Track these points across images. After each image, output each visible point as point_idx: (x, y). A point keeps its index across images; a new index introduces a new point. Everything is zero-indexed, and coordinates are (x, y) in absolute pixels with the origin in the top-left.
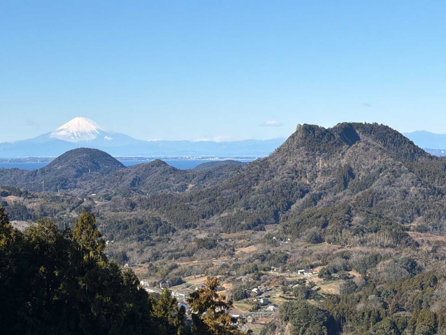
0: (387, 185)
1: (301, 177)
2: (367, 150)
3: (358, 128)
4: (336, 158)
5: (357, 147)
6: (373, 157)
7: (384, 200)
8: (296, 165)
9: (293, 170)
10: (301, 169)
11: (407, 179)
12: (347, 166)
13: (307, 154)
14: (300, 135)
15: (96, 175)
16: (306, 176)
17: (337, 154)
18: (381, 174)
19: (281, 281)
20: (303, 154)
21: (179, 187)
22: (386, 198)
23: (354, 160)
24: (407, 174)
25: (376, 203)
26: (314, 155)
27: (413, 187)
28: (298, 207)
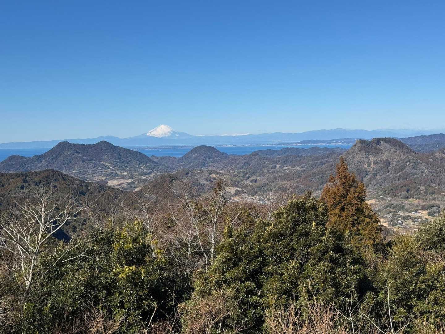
0: (412, 169)
1: (363, 165)
2: (396, 152)
3: (383, 140)
4: (380, 156)
5: (391, 151)
6: (399, 155)
7: (412, 176)
8: (360, 159)
9: (359, 162)
10: (363, 161)
11: (422, 166)
12: (387, 160)
13: (365, 154)
14: (358, 145)
15: (218, 160)
16: (366, 165)
17: (381, 154)
18: (408, 164)
19: (409, 217)
20: (363, 154)
21: (272, 166)
22: (414, 175)
23: (390, 157)
24: (422, 164)
25: (409, 177)
26: (369, 154)
27: (426, 170)
28: (368, 180)
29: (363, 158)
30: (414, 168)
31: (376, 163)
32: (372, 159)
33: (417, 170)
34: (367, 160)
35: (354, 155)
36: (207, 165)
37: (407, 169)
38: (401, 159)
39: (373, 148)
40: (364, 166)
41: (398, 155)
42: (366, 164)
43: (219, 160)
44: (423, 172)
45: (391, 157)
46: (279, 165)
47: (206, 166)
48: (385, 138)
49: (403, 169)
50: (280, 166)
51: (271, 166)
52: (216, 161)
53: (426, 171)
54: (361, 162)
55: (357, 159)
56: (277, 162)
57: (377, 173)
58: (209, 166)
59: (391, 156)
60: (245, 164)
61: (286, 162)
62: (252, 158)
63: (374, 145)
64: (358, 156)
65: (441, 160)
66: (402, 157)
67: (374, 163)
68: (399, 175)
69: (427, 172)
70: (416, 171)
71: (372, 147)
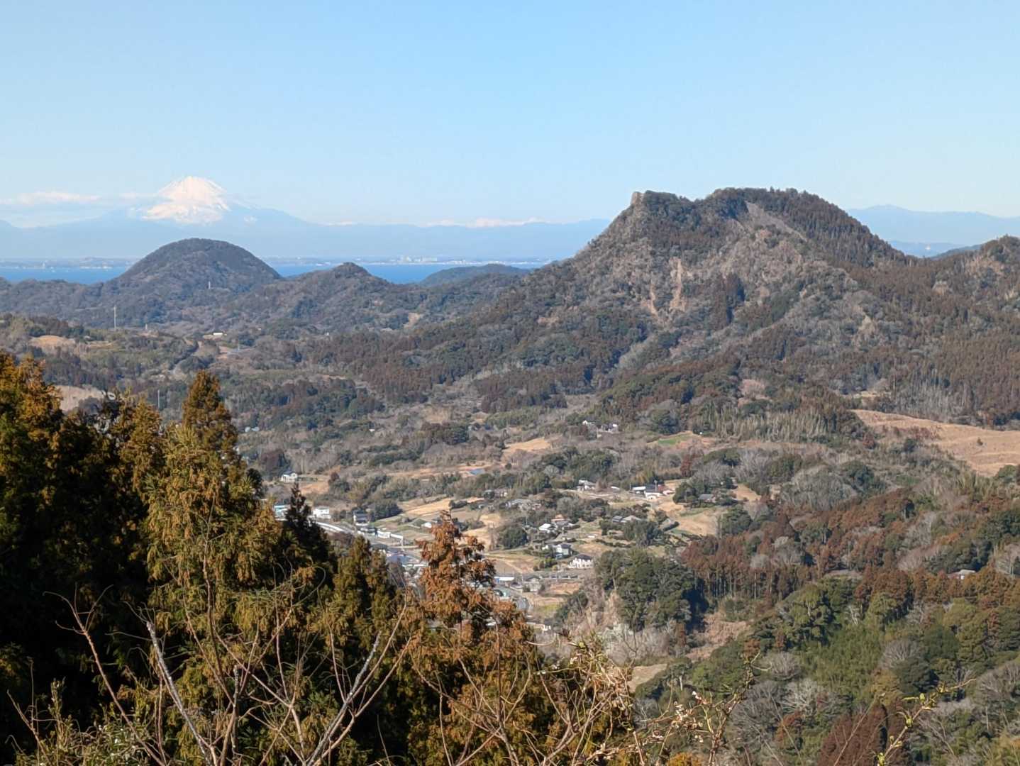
0: (814, 316)
1: (640, 300)
2: (775, 244)
3: (755, 200)
4: (712, 261)
5: (753, 238)
6: (785, 259)
7: (807, 346)
8: (629, 274)
9: (623, 286)
10: (639, 282)
11: (854, 304)
12: (734, 278)
13: (653, 253)
14: (638, 214)
15: (222, 294)
16: (649, 298)
17: (714, 251)
18: (802, 294)
19: (599, 509)
20: (644, 253)
21: (391, 319)
22: (813, 341)
23: (748, 265)
24: (856, 294)
25: (793, 351)
26: (667, 256)
27: (867, 320)
28: (633, 360)
29: (641, 267)
30: (821, 312)
31: (690, 290)
32: (679, 272)
33: (830, 317)
34: (655, 279)
35: (608, 258)
36: (168, 313)
37: (792, 318)
38: (790, 273)
39: (701, 228)
40: (642, 302)
41: (782, 259)
42: (652, 294)
43: (226, 296)
44: (851, 330)
45: (752, 265)
46: (419, 313)
47: (166, 320)
48: (768, 190)
49: (776, 317)
50: (422, 316)
51: (385, 317)
52: (213, 299)
53: (868, 325)
54: (630, 288)
55: (618, 272)
56: (416, 302)
57: (680, 335)
58: (180, 318)
59: (752, 263)
60: (299, 307)
61: (448, 303)
62: (333, 283)
63: (710, 218)
64: (622, 261)
65: (984, 285)
66: (793, 268)
67: (683, 291)
68: (750, 339)
69: (872, 329)
70: (826, 322)
71: (697, 223)
